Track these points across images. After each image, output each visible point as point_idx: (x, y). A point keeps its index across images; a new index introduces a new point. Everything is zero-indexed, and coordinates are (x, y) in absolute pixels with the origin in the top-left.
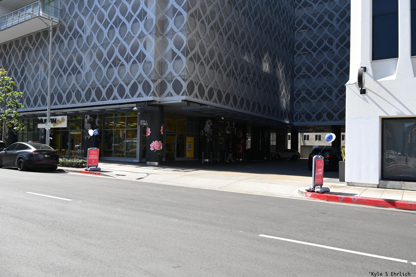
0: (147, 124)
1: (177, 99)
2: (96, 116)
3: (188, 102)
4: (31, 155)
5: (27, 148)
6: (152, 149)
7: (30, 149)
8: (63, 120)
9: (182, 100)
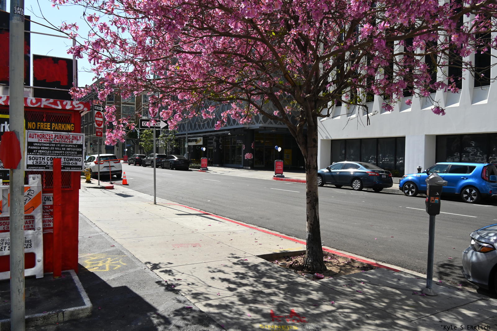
0: (242, 142)
1: (257, 126)
2: (220, 137)
3: (265, 127)
4: (175, 161)
5: (174, 158)
6: (246, 158)
7: (175, 158)
8: (200, 140)
9: (260, 127)
